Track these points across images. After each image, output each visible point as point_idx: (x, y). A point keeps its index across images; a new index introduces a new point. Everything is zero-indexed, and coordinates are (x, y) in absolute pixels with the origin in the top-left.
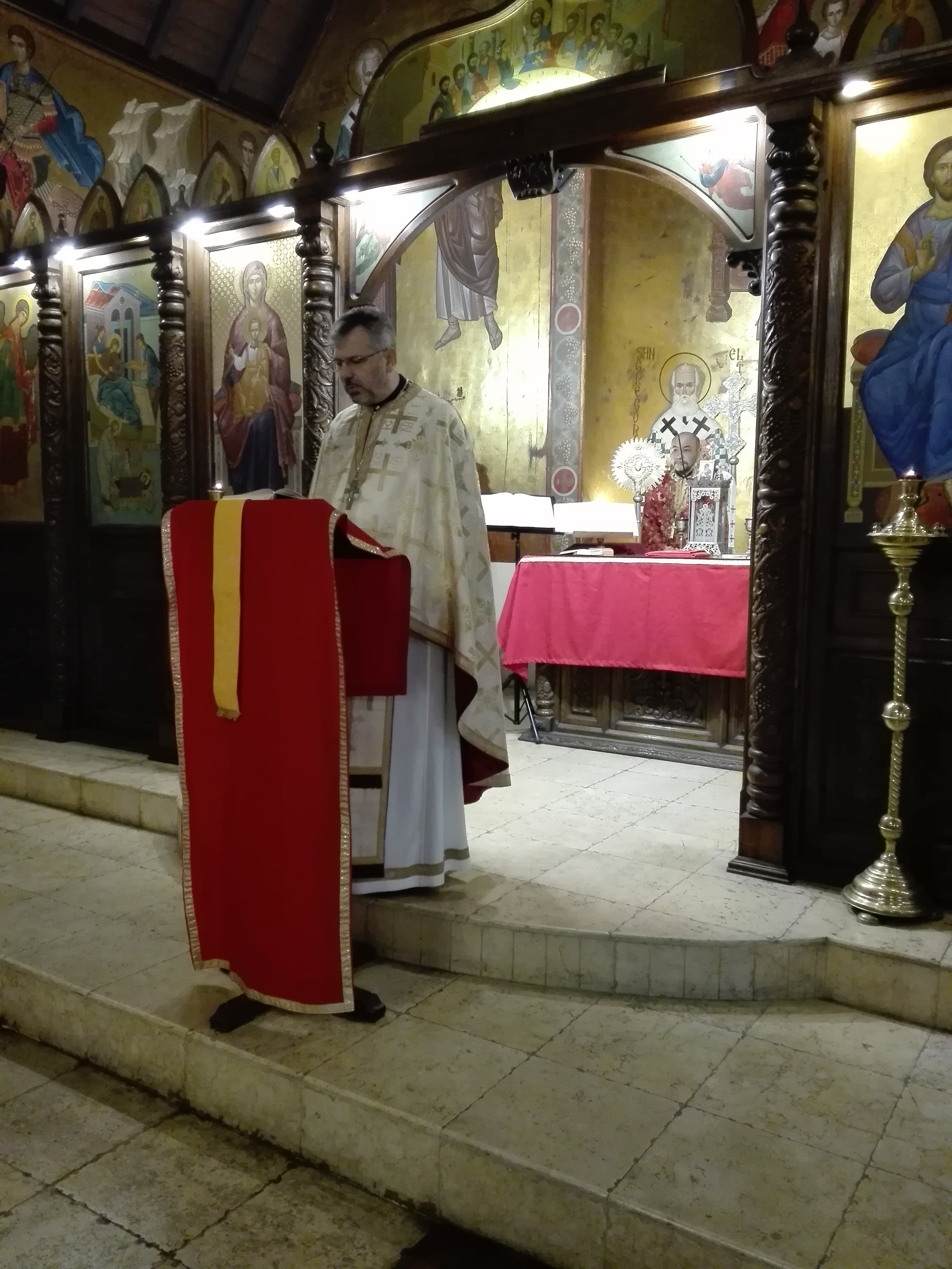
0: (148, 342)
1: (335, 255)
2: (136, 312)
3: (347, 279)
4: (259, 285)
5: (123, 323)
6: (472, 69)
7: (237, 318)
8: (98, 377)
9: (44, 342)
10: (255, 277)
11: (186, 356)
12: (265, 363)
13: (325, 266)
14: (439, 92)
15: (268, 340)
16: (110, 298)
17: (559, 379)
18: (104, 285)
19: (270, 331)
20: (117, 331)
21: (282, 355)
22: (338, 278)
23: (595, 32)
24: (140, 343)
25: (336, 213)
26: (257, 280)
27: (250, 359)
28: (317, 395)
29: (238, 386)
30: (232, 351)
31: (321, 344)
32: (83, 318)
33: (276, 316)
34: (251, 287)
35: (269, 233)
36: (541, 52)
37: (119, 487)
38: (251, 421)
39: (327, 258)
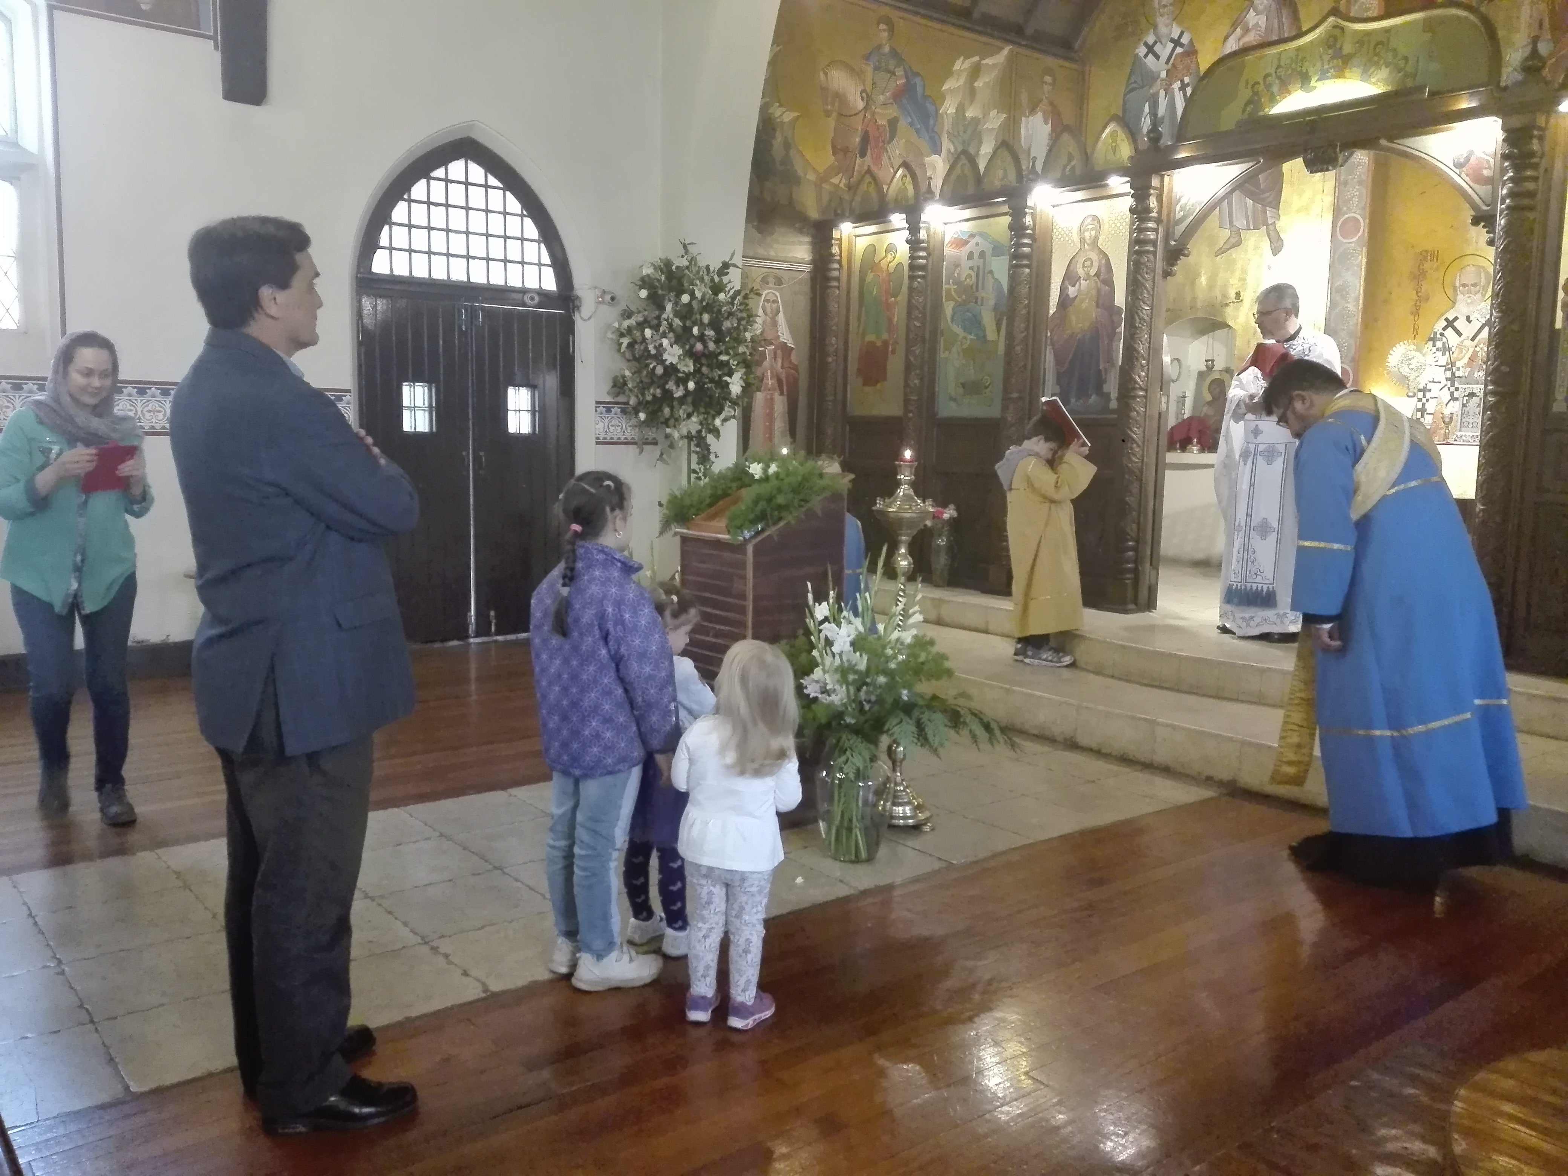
0: (996, 276)
1: (1160, 212)
2: (988, 253)
3: (1168, 229)
4: (1093, 233)
5: (976, 262)
6: (1279, 78)
7: (1073, 257)
8: (952, 304)
9: (912, 278)
10: (1090, 227)
11: (1030, 287)
12: (1094, 292)
13: (1150, 221)
14: (1251, 94)
15: (1097, 275)
16: (966, 242)
17: (1338, 284)
18: (963, 232)
19: (1099, 270)
20: (971, 268)
21: (1108, 285)
22: (1160, 230)
23: (1377, 55)
24: (990, 276)
25: (1162, 181)
26: (1092, 229)
27: (1082, 288)
28: (1139, 316)
29: (1071, 309)
30: (1067, 282)
31: (1143, 278)
32: (942, 258)
33: (1106, 256)
34: (1087, 234)
35: (1105, 194)
36: (1334, 67)
37: (964, 387)
38: (1079, 336)
39: (1154, 215)
